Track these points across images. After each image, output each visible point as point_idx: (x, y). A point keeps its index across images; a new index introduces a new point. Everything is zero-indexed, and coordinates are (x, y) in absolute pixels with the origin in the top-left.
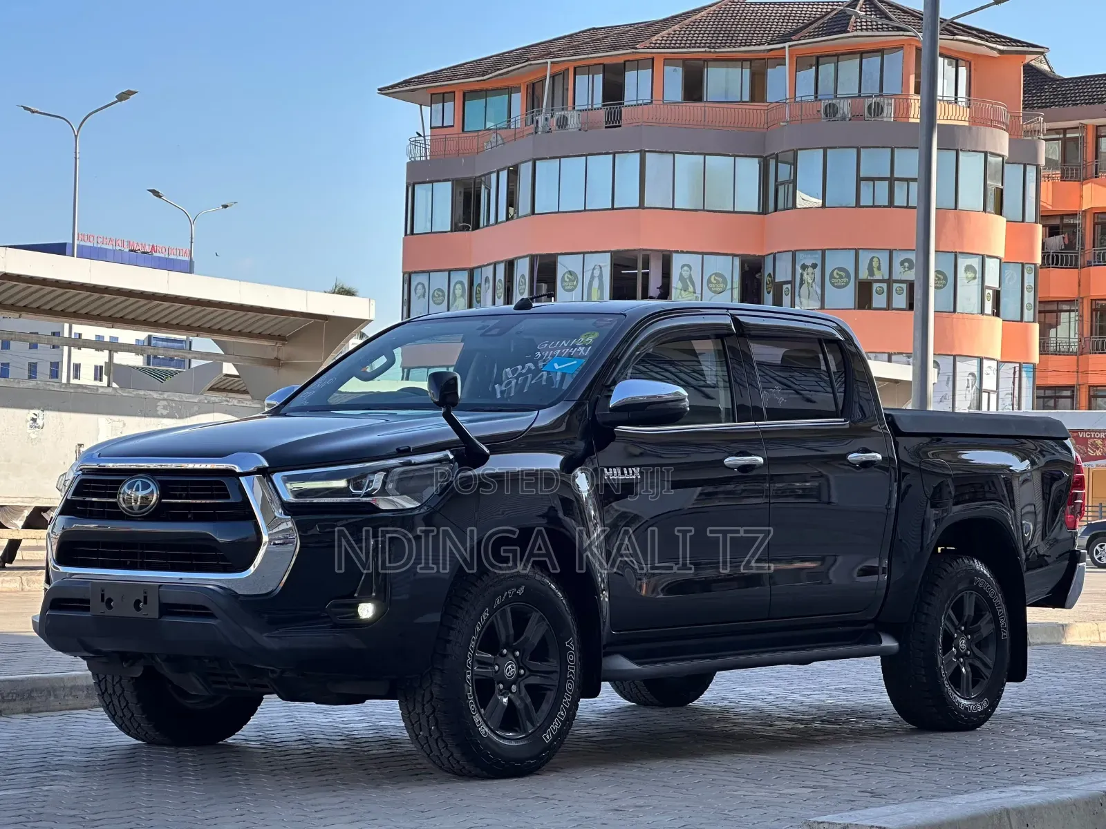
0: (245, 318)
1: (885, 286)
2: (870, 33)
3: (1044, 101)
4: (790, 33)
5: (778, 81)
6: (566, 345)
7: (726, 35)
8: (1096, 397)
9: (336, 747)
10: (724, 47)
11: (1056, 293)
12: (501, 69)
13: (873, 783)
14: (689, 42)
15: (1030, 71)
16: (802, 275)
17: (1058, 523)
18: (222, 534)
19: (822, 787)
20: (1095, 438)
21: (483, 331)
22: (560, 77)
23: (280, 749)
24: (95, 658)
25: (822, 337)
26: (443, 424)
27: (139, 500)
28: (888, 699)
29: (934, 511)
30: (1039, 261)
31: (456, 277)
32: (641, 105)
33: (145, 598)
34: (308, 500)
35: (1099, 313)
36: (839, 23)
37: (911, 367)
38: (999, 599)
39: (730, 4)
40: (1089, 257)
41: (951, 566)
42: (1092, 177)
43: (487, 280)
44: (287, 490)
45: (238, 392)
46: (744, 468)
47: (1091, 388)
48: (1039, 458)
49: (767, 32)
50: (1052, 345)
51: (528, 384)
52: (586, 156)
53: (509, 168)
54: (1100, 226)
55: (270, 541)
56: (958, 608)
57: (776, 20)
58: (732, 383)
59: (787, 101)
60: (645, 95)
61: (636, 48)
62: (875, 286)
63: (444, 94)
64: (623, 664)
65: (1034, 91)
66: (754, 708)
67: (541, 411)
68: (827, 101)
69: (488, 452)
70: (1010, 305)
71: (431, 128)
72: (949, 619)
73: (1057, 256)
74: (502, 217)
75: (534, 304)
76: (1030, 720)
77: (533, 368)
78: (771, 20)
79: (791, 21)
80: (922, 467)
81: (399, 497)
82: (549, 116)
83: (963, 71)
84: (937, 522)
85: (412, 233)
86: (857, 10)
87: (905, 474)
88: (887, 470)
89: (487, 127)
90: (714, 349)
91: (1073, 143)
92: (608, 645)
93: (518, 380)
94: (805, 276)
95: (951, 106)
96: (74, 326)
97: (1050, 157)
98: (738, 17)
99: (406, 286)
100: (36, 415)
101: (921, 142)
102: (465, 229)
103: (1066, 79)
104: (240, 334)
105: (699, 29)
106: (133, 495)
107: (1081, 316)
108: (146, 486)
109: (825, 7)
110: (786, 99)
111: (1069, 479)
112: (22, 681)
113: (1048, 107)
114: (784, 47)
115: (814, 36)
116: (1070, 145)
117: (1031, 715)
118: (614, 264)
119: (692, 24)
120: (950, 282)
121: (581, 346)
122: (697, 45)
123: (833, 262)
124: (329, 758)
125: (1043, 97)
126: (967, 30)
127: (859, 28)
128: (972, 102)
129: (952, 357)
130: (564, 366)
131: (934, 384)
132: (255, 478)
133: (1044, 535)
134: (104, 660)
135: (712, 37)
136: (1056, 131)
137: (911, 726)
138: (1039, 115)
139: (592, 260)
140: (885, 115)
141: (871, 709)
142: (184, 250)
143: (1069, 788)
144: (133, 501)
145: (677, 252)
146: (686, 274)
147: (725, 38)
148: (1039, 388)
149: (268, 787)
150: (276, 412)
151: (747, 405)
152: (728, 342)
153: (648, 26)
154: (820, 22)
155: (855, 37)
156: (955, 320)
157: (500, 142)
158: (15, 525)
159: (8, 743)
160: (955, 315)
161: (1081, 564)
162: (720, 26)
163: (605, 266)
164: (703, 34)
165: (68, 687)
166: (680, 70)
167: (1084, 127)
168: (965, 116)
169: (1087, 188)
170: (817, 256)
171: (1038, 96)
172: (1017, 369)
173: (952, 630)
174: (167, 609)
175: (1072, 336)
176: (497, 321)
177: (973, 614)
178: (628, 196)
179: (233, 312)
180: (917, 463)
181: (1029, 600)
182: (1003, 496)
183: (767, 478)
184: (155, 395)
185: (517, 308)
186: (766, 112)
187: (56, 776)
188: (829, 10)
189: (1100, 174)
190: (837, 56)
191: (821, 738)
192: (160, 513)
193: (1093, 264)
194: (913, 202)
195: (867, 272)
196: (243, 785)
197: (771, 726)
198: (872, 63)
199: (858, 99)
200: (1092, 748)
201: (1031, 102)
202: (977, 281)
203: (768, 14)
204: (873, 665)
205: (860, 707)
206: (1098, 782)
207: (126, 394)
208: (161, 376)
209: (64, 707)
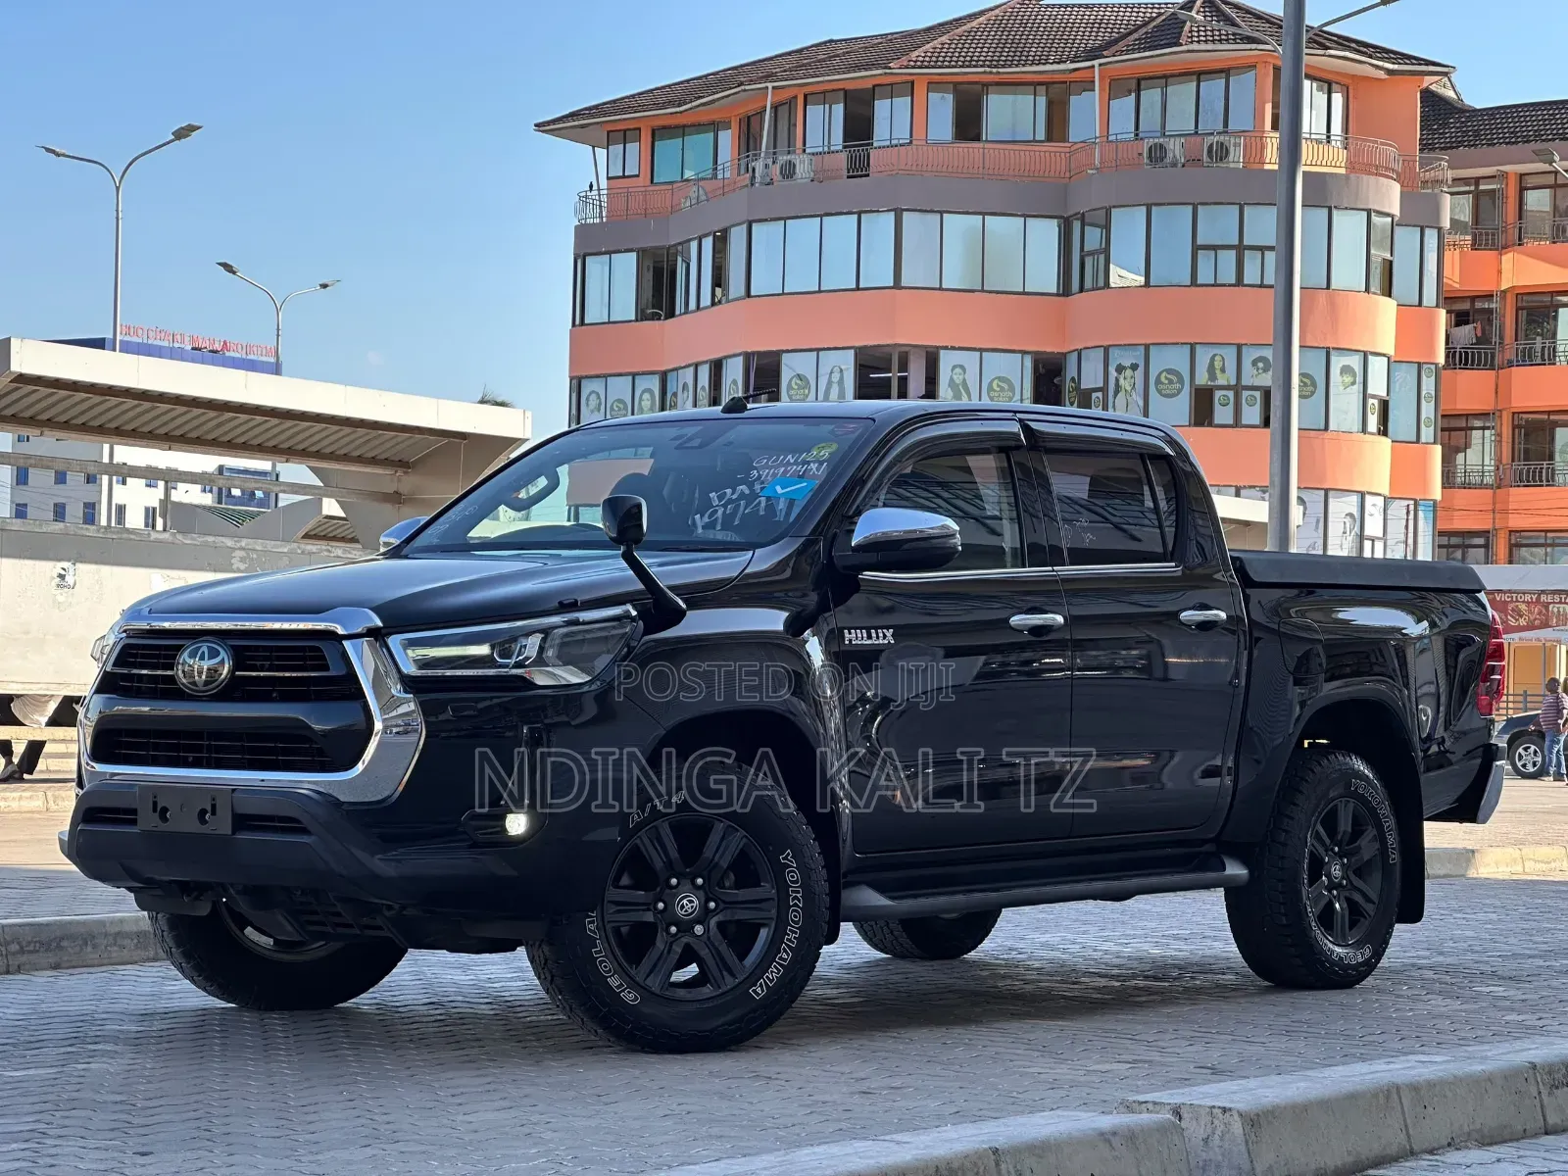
0: (353, 437)
1: (1231, 394)
2: (1210, 46)
3: (1448, 140)
4: (1101, 46)
5: (1086, 113)
6: (792, 461)
7: (1013, 49)
8: (1520, 546)
9: (479, 1012)
10: (1010, 66)
11: (1463, 405)
12: (703, 97)
13: (1214, 1056)
14: (962, 59)
15: (1430, 98)
16: (1117, 380)
17: (1468, 705)
18: (319, 719)
19: (1145, 1062)
20: (1517, 601)
21: (678, 442)
22: (785, 108)
23: (403, 1015)
24: (147, 893)
25: (1145, 451)
26: (622, 570)
27: (204, 673)
28: (1234, 948)
29: (1298, 690)
30: (1441, 360)
31: (642, 383)
32: (896, 146)
33: (214, 807)
34: (439, 672)
35: (1523, 430)
36: (1167, 31)
37: (1267, 503)
38: (1385, 810)
39: (1018, 6)
40: (1510, 354)
41: (1320, 765)
42: (1514, 245)
43: (685, 387)
44: (409, 660)
45: (343, 539)
46: (1036, 630)
47: (1513, 533)
48: (1440, 619)
49: (1069, 45)
50: (1459, 475)
51: (739, 515)
52: (821, 216)
53: (715, 233)
54: (1525, 312)
55: (385, 728)
56: (1330, 822)
57: (1082, 29)
58: (1021, 513)
59: (1097, 140)
60: (902, 133)
61: (890, 68)
62: (1218, 394)
63: (625, 131)
64: (871, 898)
65: (1435, 127)
66: (1051, 961)
67: (758, 551)
68: (1151, 140)
69: (684, 606)
70: (1402, 420)
71: (608, 178)
72: (1318, 837)
73: (1467, 353)
74: (706, 300)
75: (749, 406)
76: (1429, 974)
77: (747, 492)
78: (1075, 29)
79: (1103, 30)
80: (1281, 630)
81: (563, 668)
82: (770, 161)
83: (1338, 99)
84: (1303, 704)
85: (582, 323)
86: (1193, 13)
87: (1258, 639)
88: (1233, 632)
89: (685, 177)
90: (997, 468)
91: (1487, 198)
92: (849, 872)
93: (726, 508)
94: (1122, 381)
95: (1321, 146)
96: (116, 448)
97: (1456, 217)
98: (1029, 25)
99: (574, 396)
100: (64, 569)
101: (1280, 196)
102: (655, 317)
103: (1480, 110)
104: (346, 458)
105: (976, 41)
106: (196, 666)
107: (1499, 435)
108: (214, 654)
109: (1150, 10)
110: (1096, 138)
111: (1483, 647)
112: (48, 925)
113: (1454, 148)
114: (1093, 67)
115: (1133, 51)
116: (1485, 201)
117: (1431, 968)
118: (860, 365)
119: (966, 34)
120: (1320, 387)
121: (814, 462)
122: (974, 63)
123: (1160, 361)
124: (471, 1027)
125: (1447, 135)
126: (1344, 42)
127: (1196, 39)
128: (1350, 141)
129: (1323, 492)
130: (789, 489)
131: (1298, 527)
132: (365, 643)
133: (1448, 724)
134: (159, 892)
135: (994, 52)
136: (1465, 181)
137: (1267, 983)
138: (1443, 159)
139: (830, 359)
140: (1231, 158)
141: (1212, 961)
142: (269, 347)
143: (1482, 1058)
144: (196, 674)
145: (946, 348)
146: (958, 379)
147: (1012, 54)
148: (1441, 534)
149: (387, 1064)
150: (395, 553)
151: (1040, 542)
152: (1015, 457)
153: (905, 37)
154: (1144, 30)
155: (1190, 52)
156: (1326, 441)
157: (703, 198)
158: (38, 722)
159: (28, 1009)
160: (1327, 435)
161: (1498, 763)
162: (1004, 37)
163: (848, 369)
164: (982, 48)
165: (110, 935)
166: (950, 97)
167: (1504, 175)
168: (1340, 160)
169: (1508, 259)
170: (1138, 353)
171: (1441, 134)
172: (1412, 507)
173: (1321, 850)
174: (243, 822)
175: (1487, 462)
176: (700, 428)
177: (1350, 830)
178: (879, 273)
179: (336, 428)
180: (1274, 623)
181: (1427, 813)
182: (1394, 670)
183: (1069, 644)
184: (229, 542)
185: (726, 410)
186: (1068, 155)
187: (95, 1050)
188: (1154, 15)
189: (1525, 241)
190: (1165, 78)
191: (1144, 999)
192: (233, 691)
193: (1515, 363)
194: (1270, 279)
195: (1206, 375)
196: (352, 1061)
197: (1074, 983)
198: (1213, 88)
199: (1193, 139)
200: (1513, 1010)
201: (1430, 142)
202: (1357, 388)
203: (1071, 21)
204: (1214, 904)
205: (1196, 959)
206: (1522, 1050)
207: (189, 542)
208: (239, 519)
209: (105, 961)
